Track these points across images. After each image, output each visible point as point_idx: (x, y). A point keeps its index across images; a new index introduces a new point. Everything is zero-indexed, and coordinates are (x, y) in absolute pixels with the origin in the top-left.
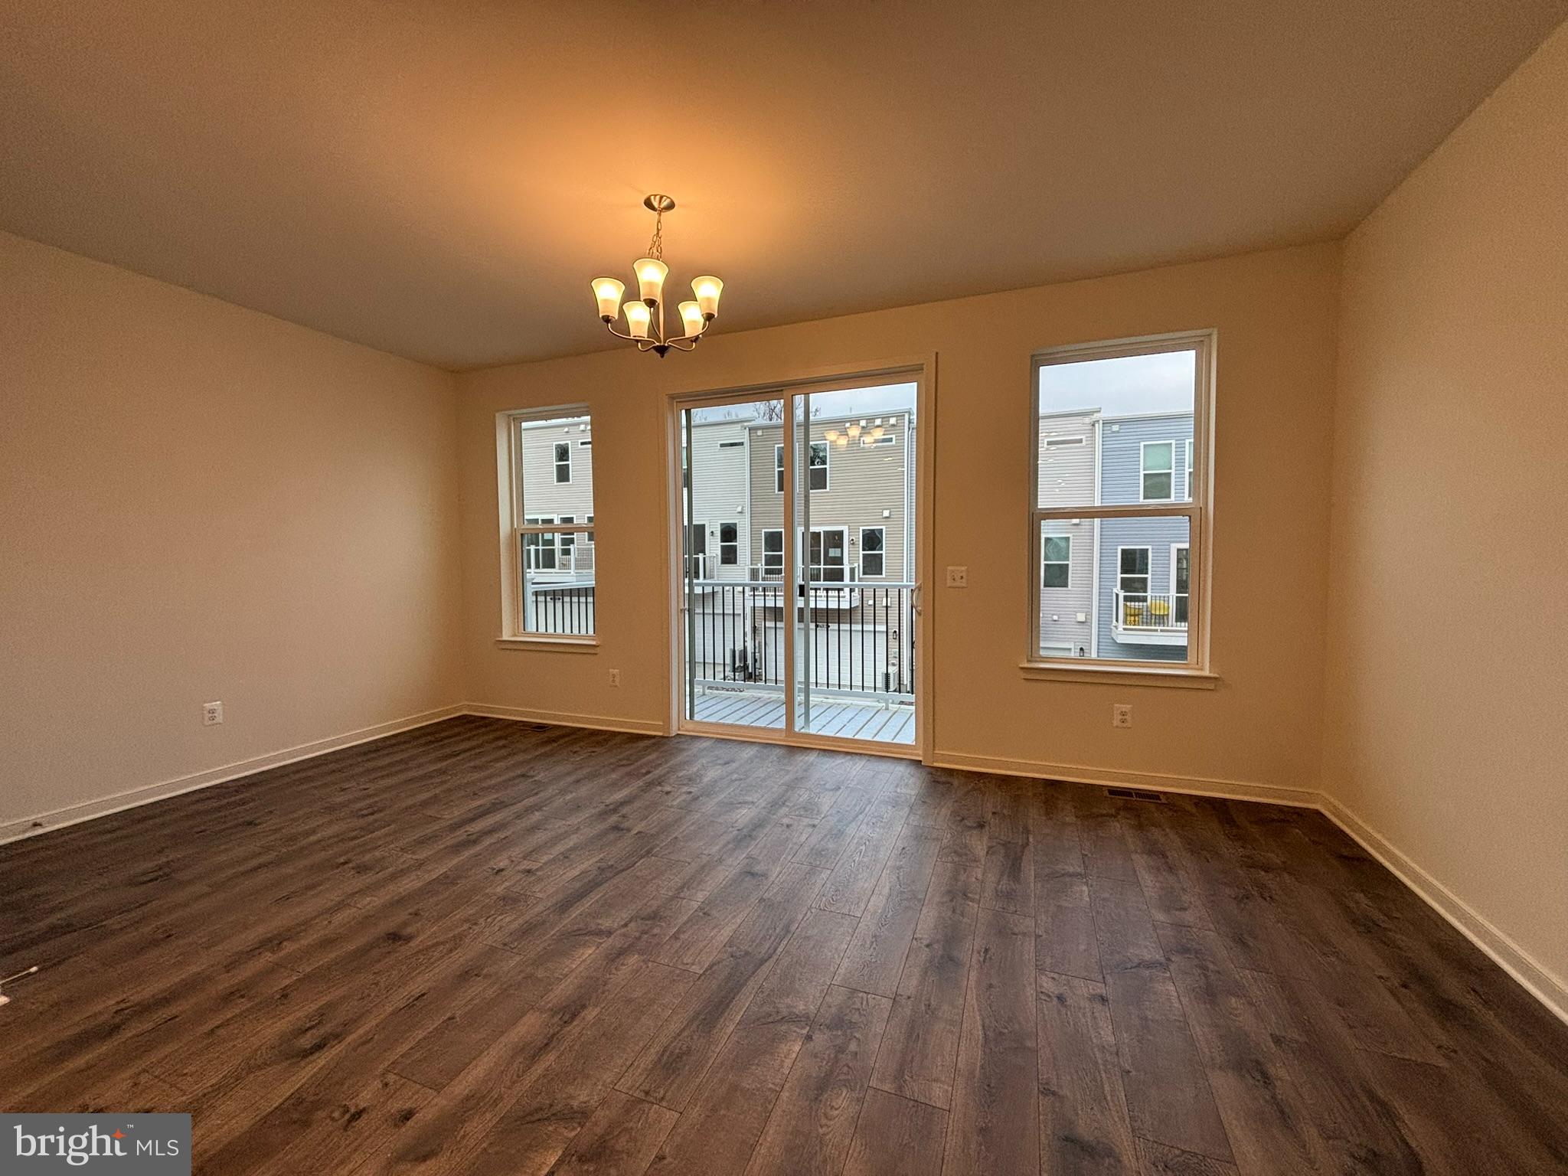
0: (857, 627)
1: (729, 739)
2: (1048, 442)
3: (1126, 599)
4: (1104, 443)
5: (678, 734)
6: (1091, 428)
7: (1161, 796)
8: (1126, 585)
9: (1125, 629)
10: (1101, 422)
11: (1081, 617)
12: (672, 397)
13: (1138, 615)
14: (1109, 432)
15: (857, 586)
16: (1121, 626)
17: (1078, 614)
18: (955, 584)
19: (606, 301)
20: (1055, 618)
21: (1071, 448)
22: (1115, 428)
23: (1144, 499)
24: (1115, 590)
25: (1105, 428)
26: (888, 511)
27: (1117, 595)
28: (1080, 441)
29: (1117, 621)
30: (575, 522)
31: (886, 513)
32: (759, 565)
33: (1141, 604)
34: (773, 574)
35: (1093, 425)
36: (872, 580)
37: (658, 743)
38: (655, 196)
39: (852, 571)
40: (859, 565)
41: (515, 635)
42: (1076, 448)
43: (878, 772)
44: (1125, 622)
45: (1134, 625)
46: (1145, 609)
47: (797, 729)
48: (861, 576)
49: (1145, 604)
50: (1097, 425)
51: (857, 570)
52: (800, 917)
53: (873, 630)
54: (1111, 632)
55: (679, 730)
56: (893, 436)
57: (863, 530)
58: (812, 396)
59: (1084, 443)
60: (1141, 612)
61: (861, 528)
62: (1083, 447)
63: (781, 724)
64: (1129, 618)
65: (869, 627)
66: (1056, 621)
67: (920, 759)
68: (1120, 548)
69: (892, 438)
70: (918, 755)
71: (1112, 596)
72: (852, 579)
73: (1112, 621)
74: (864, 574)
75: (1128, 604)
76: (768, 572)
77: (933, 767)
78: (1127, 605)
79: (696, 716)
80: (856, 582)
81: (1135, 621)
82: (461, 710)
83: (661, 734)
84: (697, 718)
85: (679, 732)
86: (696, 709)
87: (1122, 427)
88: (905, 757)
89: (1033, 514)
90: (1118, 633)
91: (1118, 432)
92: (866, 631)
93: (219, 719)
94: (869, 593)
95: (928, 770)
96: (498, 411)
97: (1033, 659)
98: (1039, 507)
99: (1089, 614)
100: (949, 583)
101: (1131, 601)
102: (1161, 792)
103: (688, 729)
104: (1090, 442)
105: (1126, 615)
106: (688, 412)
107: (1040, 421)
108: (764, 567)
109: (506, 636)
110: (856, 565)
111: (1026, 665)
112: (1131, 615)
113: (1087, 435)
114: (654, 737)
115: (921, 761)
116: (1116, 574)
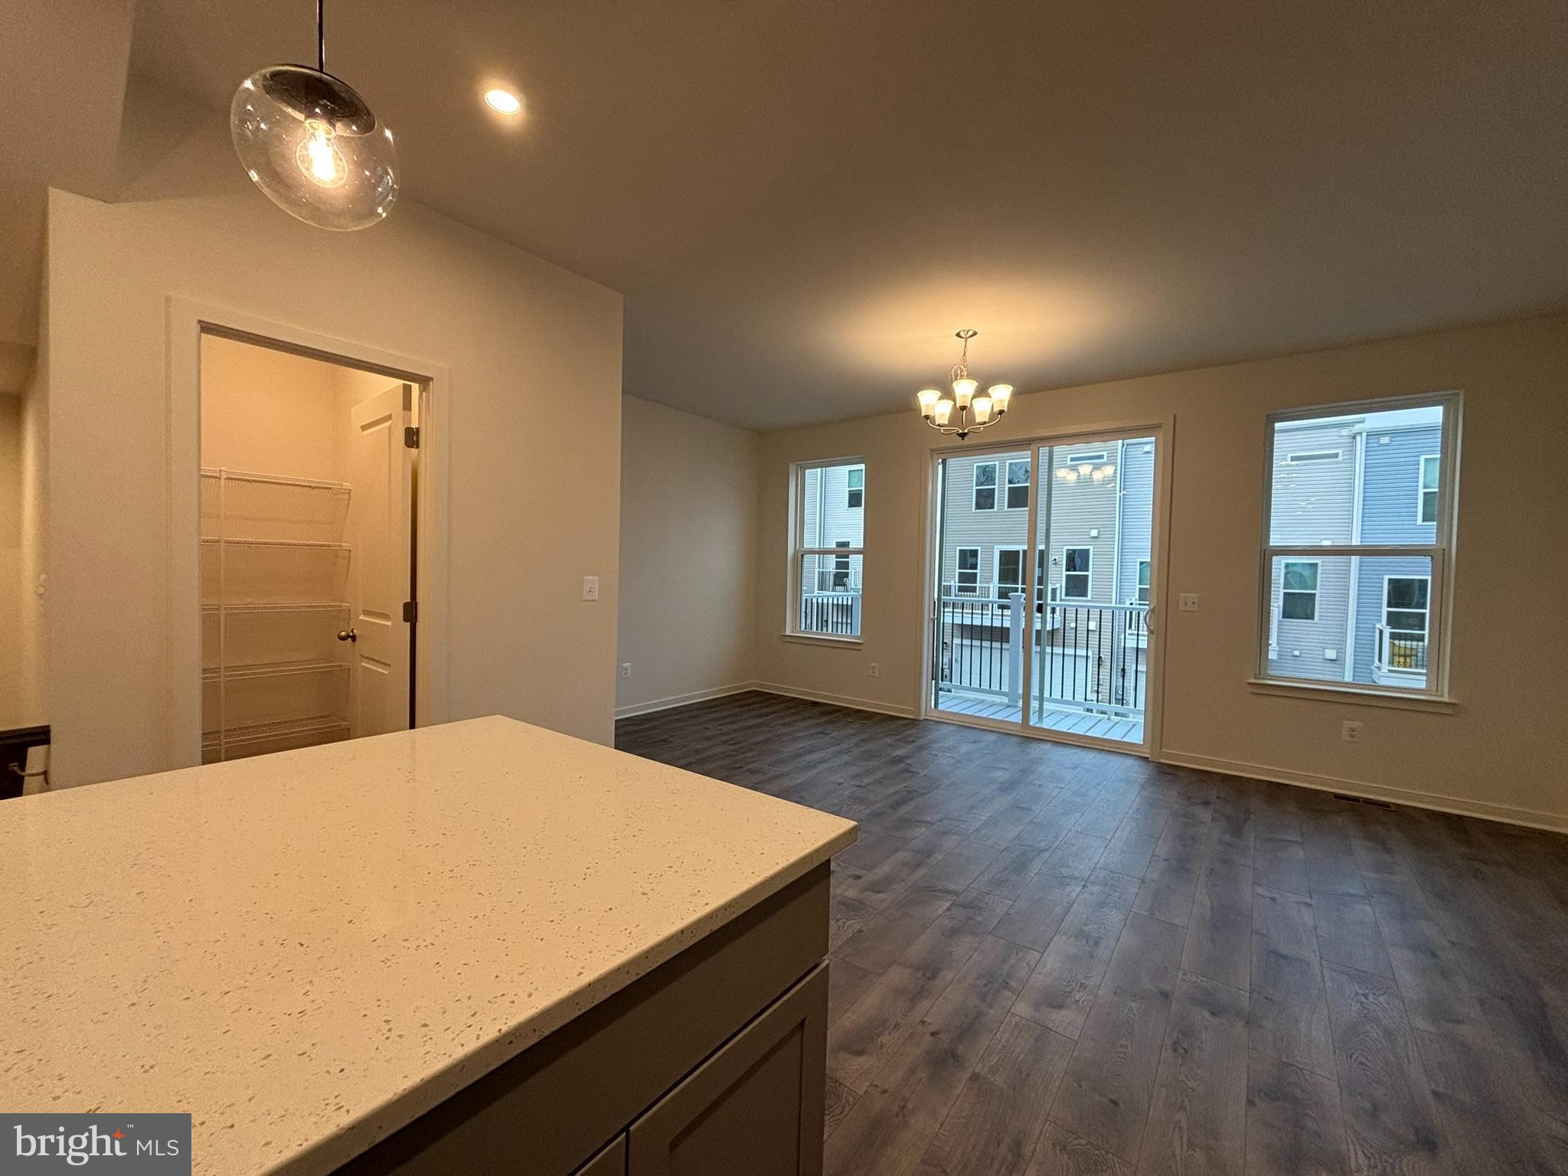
0: (1058, 650)
1: (970, 726)
2: (1292, 457)
3: (1393, 636)
4: (1368, 458)
5: (925, 719)
6: (1351, 440)
7: (1391, 806)
8: (1393, 620)
9: (1390, 671)
10: (1364, 434)
11: (1331, 654)
12: (932, 450)
13: (1411, 656)
14: (1375, 445)
15: (1058, 605)
16: (1385, 666)
17: (1326, 651)
18: (1187, 608)
19: (927, 406)
20: (1297, 653)
21: (1325, 464)
22: (1385, 440)
23: (1424, 520)
24: (1378, 626)
25: (1370, 441)
26: (1096, 531)
27: (1381, 632)
28: (1336, 455)
29: (1380, 660)
30: (850, 546)
31: (1094, 533)
32: (953, 582)
33: (1415, 643)
34: (967, 592)
35: (1354, 437)
36: (1075, 601)
37: (913, 723)
38: (964, 331)
39: (1054, 591)
40: (1061, 587)
41: (793, 632)
42: (1331, 463)
43: (1109, 761)
44: (1391, 663)
45: (1405, 667)
46: (1420, 650)
47: (1031, 724)
48: (1063, 597)
49: (1421, 644)
50: (1358, 438)
51: (1058, 591)
52: (1064, 834)
53: (1073, 653)
54: (1372, 673)
55: (926, 715)
56: (1105, 453)
57: (1067, 550)
58: (1056, 449)
59: (1340, 458)
60: (1414, 652)
61: (1065, 548)
62: (1338, 463)
63: (1017, 718)
64: (1396, 659)
65: (1070, 651)
66: (1297, 656)
67: (1148, 756)
68: (1386, 578)
69: (1103, 455)
70: (1145, 753)
71: (1374, 632)
72: (1054, 599)
73: (1374, 662)
74: (1066, 595)
75: (1397, 642)
76: (961, 589)
77: (1160, 763)
78: (1394, 644)
79: (939, 706)
80: (1058, 602)
81: (1405, 662)
82: (751, 687)
83: (912, 717)
84: (940, 707)
85: (927, 717)
86: (940, 701)
87: (1393, 439)
88: (1133, 753)
89: (1265, 550)
90: (1381, 674)
91: (1387, 445)
92: (1067, 655)
93: (629, 674)
94: (1071, 615)
95: (1154, 764)
96: (791, 462)
97: (1261, 676)
98: (1271, 544)
99: (1341, 651)
100: (1182, 607)
101: (1400, 639)
102: (1392, 803)
103: (933, 715)
104: (1348, 457)
105: (1393, 655)
106: (944, 462)
107: (1276, 435)
108: (957, 584)
109: (788, 632)
110: (1058, 586)
111: (1253, 681)
112: (1400, 656)
113: (1344, 449)
114: (907, 719)
115: (1148, 758)
116: (1381, 608)
